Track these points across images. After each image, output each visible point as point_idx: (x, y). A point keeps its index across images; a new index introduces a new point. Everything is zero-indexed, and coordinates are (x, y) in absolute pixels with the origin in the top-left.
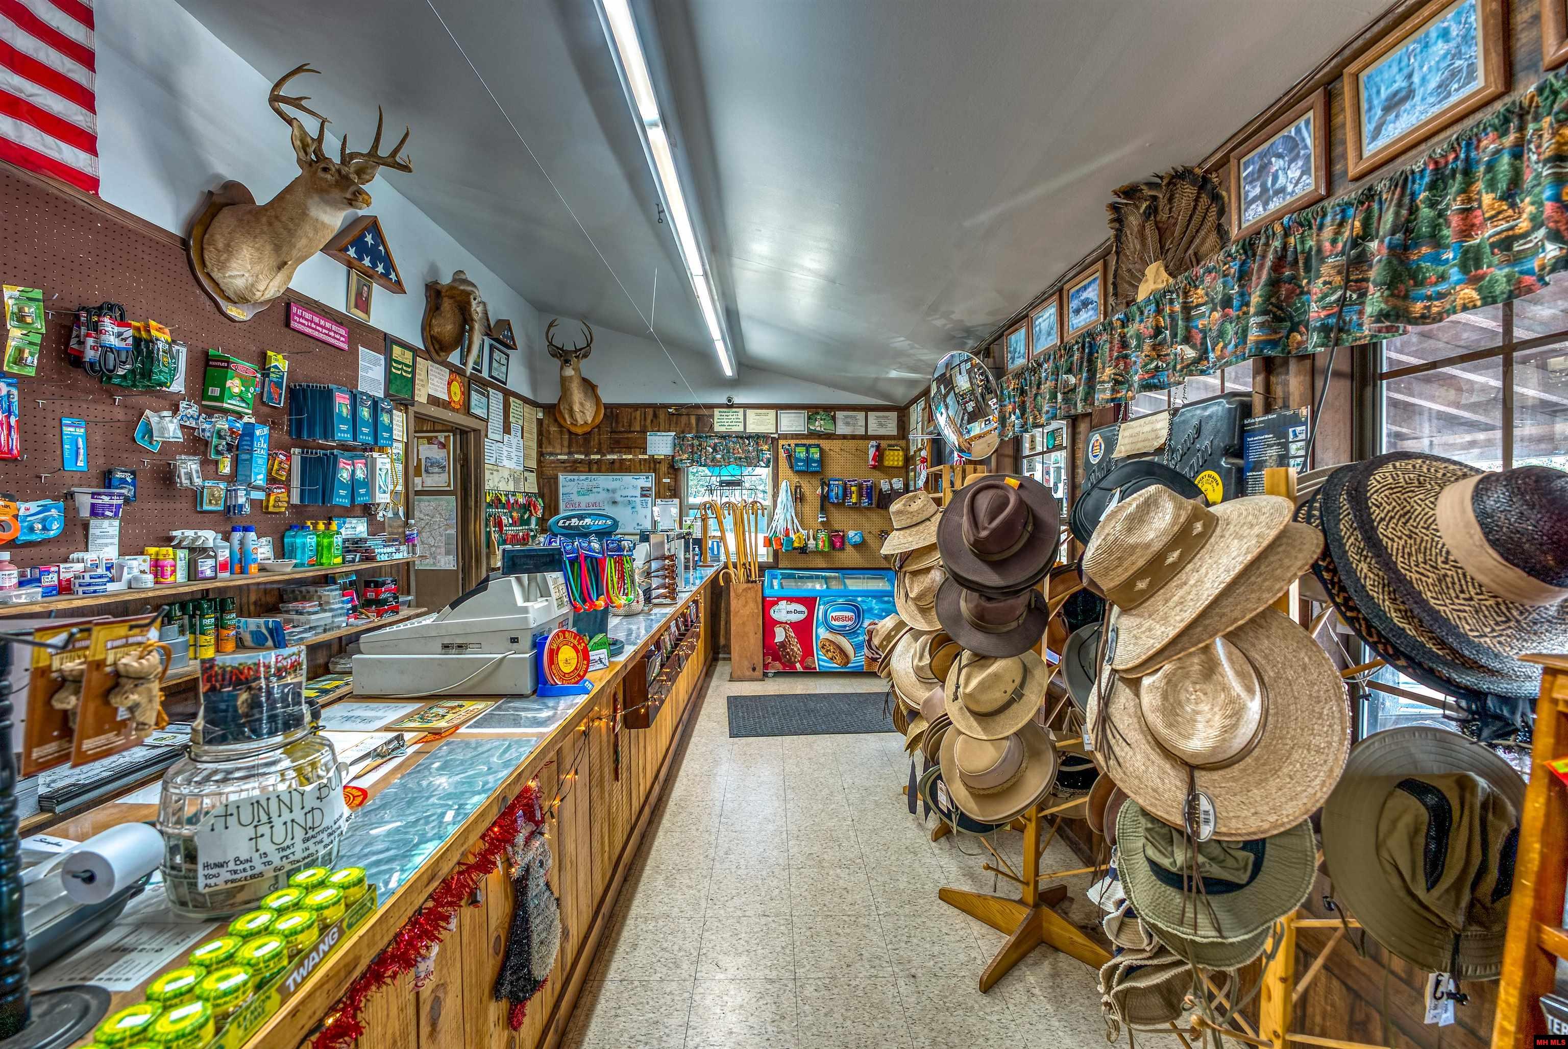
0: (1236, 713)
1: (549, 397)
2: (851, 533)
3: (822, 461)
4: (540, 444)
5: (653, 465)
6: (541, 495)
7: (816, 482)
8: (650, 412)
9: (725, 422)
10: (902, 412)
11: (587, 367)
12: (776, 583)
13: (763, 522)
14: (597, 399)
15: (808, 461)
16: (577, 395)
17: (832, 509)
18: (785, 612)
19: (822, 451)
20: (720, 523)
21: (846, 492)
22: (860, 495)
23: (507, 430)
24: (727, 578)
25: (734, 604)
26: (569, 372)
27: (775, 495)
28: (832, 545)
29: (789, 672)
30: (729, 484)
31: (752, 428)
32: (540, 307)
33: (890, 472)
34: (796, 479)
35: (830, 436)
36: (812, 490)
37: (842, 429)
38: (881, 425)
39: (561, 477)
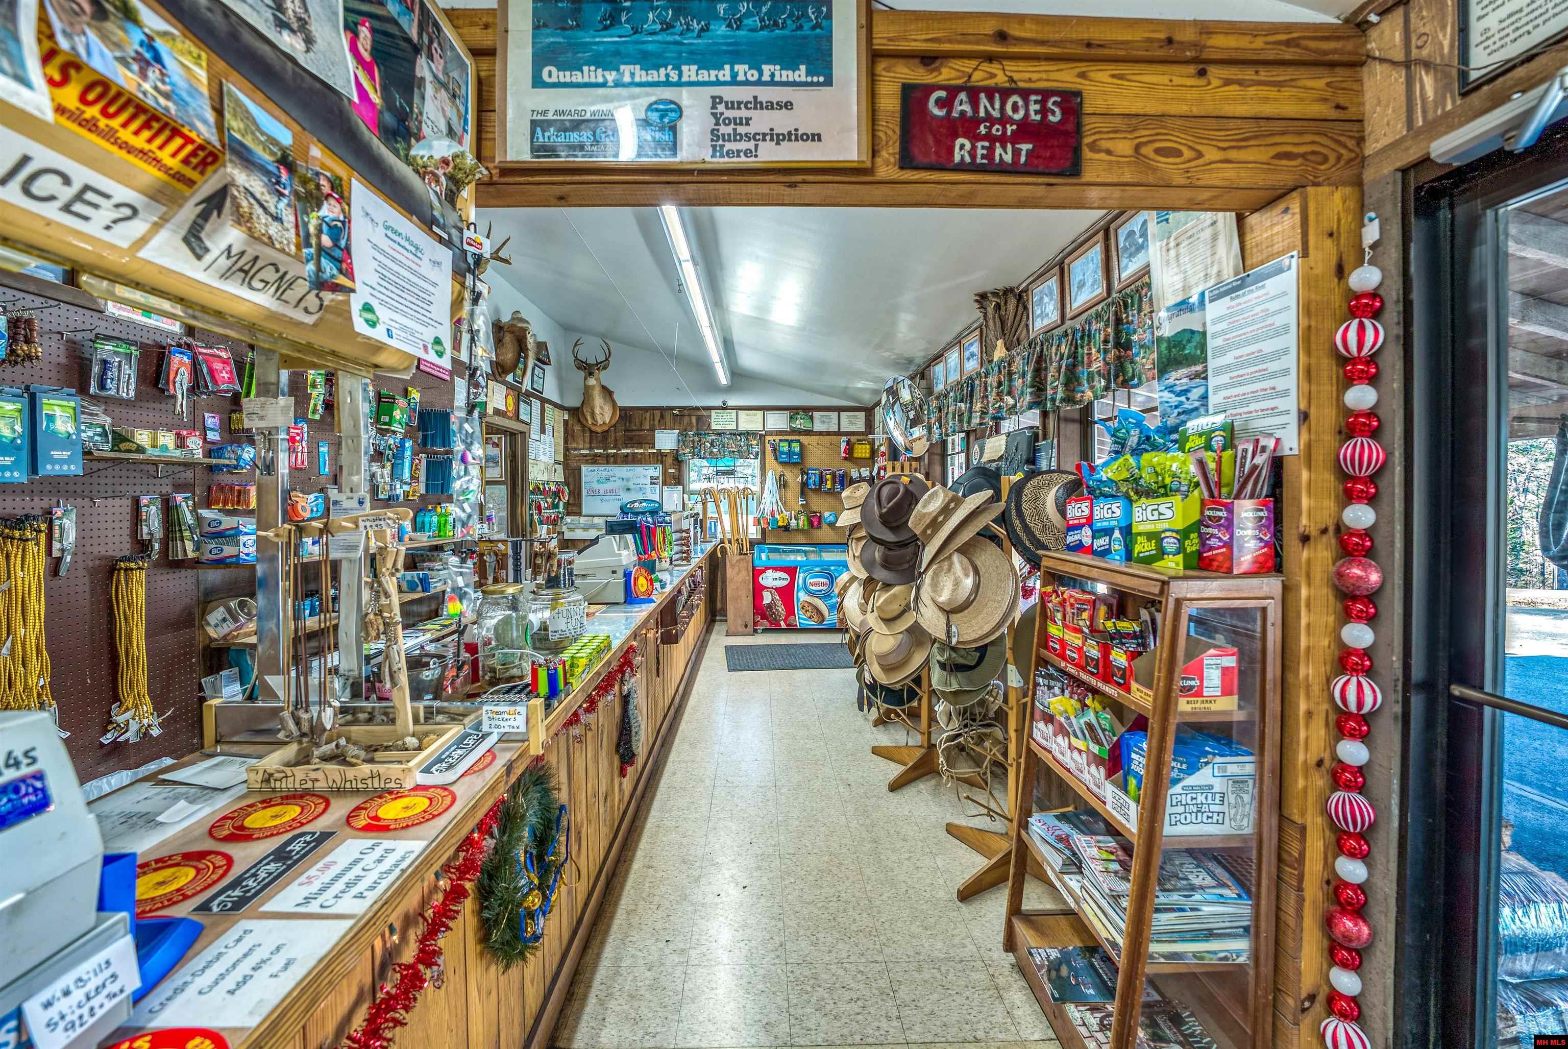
0: (957, 583)
1: (574, 401)
2: (827, 514)
3: (802, 454)
4: (566, 441)
5: (660, 457)
6: (566, 483)
7: (797, 471)
8: (657, 413)
9: (720, 422)
10: (869, 411)
11: (605, 377)
12: (764, 556)
13: (753, 505)
14: (614, 403)
15: (790, 453)
16: (598, 400)
17: (811, 495)
18: (772, 579)
19: (802, 446)
20: (717, 506)
21: (822, 480)
22: (834, 482)
23: (543, 431)
24: (724, 551)
25: (730, 572)
26: (592, 382)
27: (763, 482)
28: (811, 524)
29: (775, 629)
30: (724, 473)
31: (744, 426)
32: (566, 328)
33: (859, 462)
34: (780, 469)
35: (808, 433)
36: (794, 478)
37: (818, 427)
38: (851, 423)
39: (584, 469)
